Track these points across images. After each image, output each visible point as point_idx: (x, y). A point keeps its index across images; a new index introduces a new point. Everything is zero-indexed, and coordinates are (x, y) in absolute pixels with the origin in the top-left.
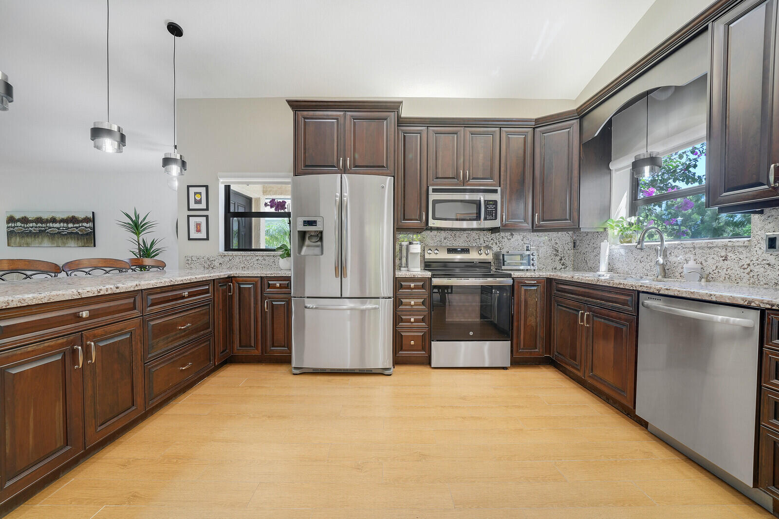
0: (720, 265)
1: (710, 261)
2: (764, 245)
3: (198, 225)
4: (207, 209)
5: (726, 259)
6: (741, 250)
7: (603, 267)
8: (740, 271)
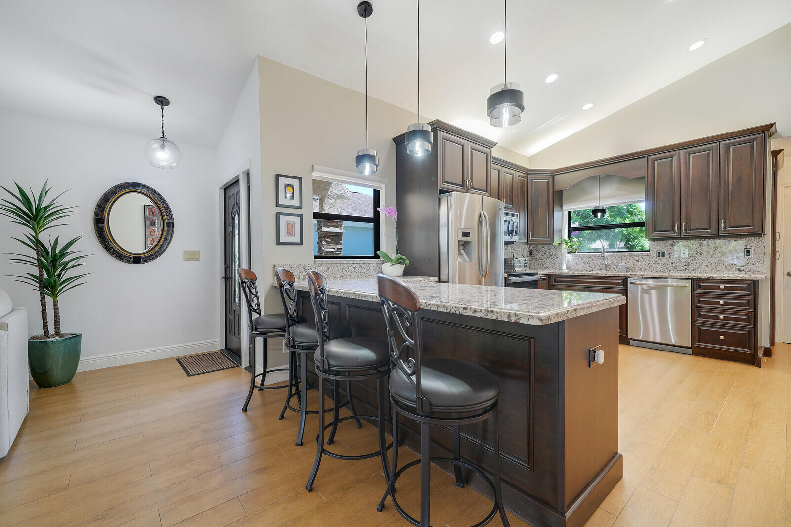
0: (635, 264)
1: (630, 262)
2: (656, 255)
3: (290, 226)
4: (300, 207)
5: (638, 261)
6: (645, 257)
7: (564, 267)
8: (645, 266)
